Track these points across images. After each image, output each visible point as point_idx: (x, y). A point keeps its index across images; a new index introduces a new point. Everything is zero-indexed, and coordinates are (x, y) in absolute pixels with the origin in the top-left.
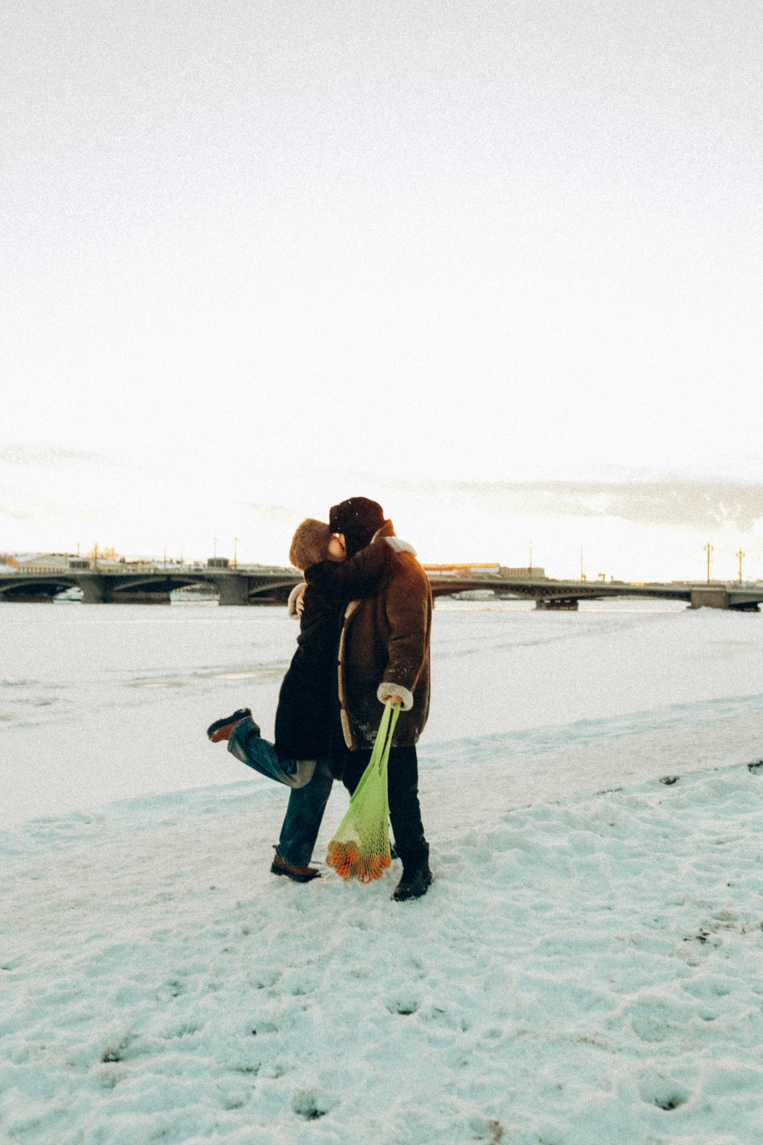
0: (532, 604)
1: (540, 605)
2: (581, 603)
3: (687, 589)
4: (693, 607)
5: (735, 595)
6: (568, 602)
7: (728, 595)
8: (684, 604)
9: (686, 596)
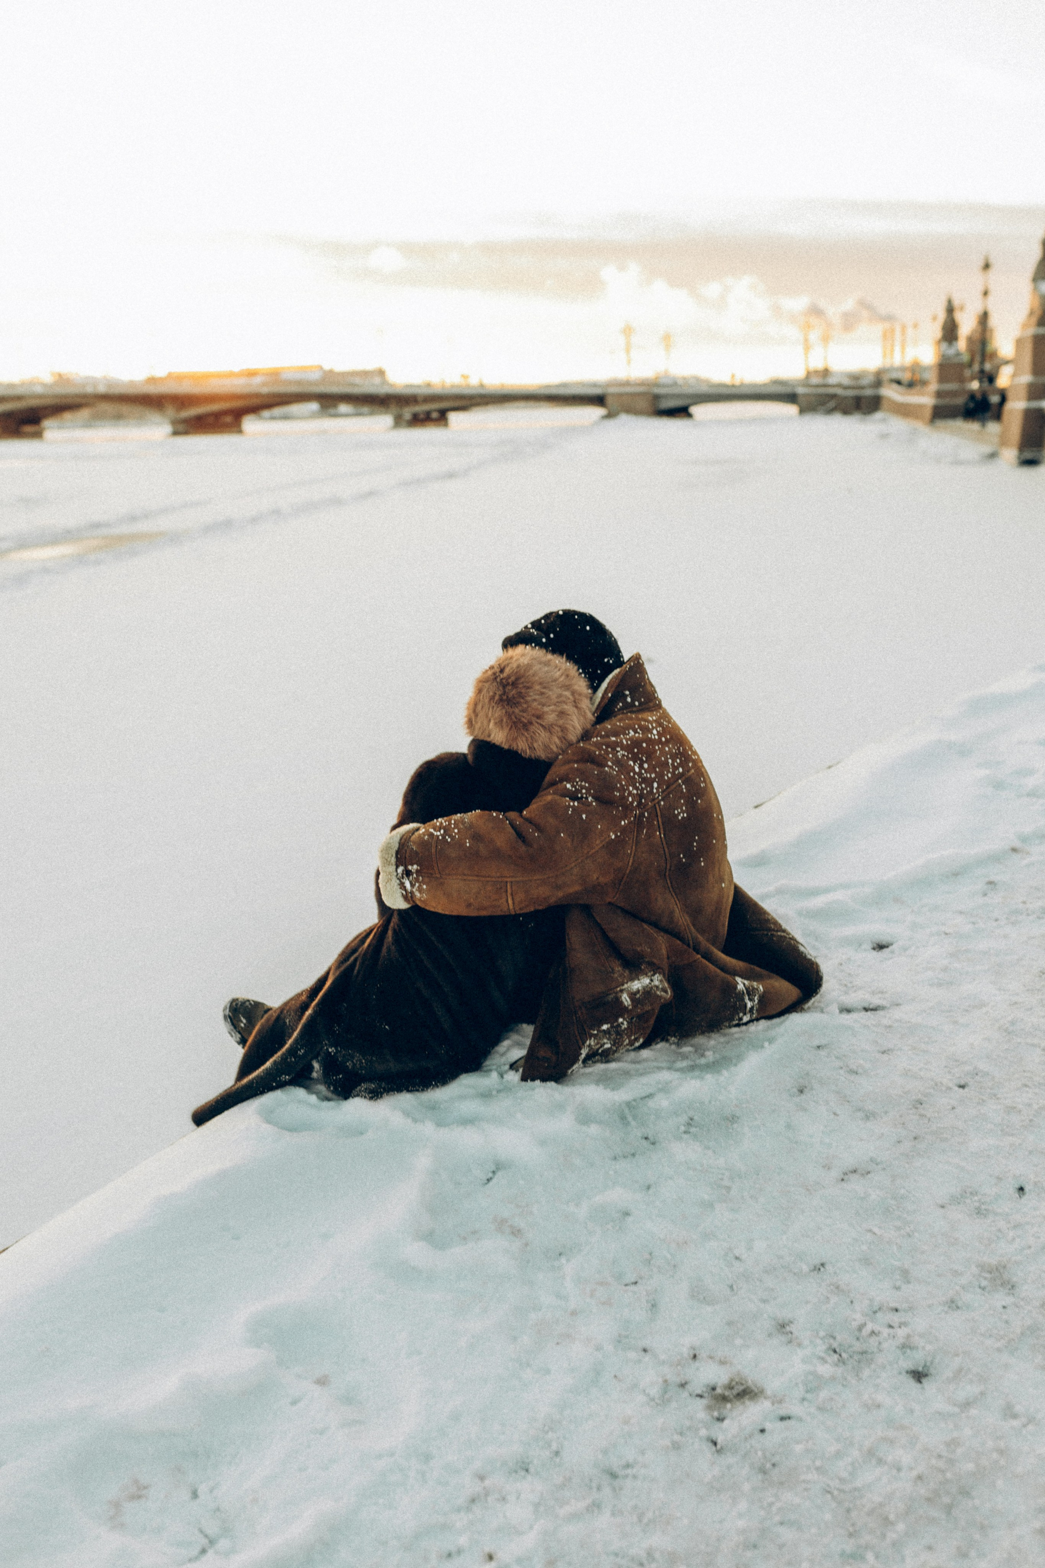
0: (385, 420)
1: (398, 422)
2: (453, 417)
3: (598, 391)
4: (610, 416)
5: (666, 396)
6: (435, 415)
7: (656, 397)
8: (597, 412)
9: (599, 400)
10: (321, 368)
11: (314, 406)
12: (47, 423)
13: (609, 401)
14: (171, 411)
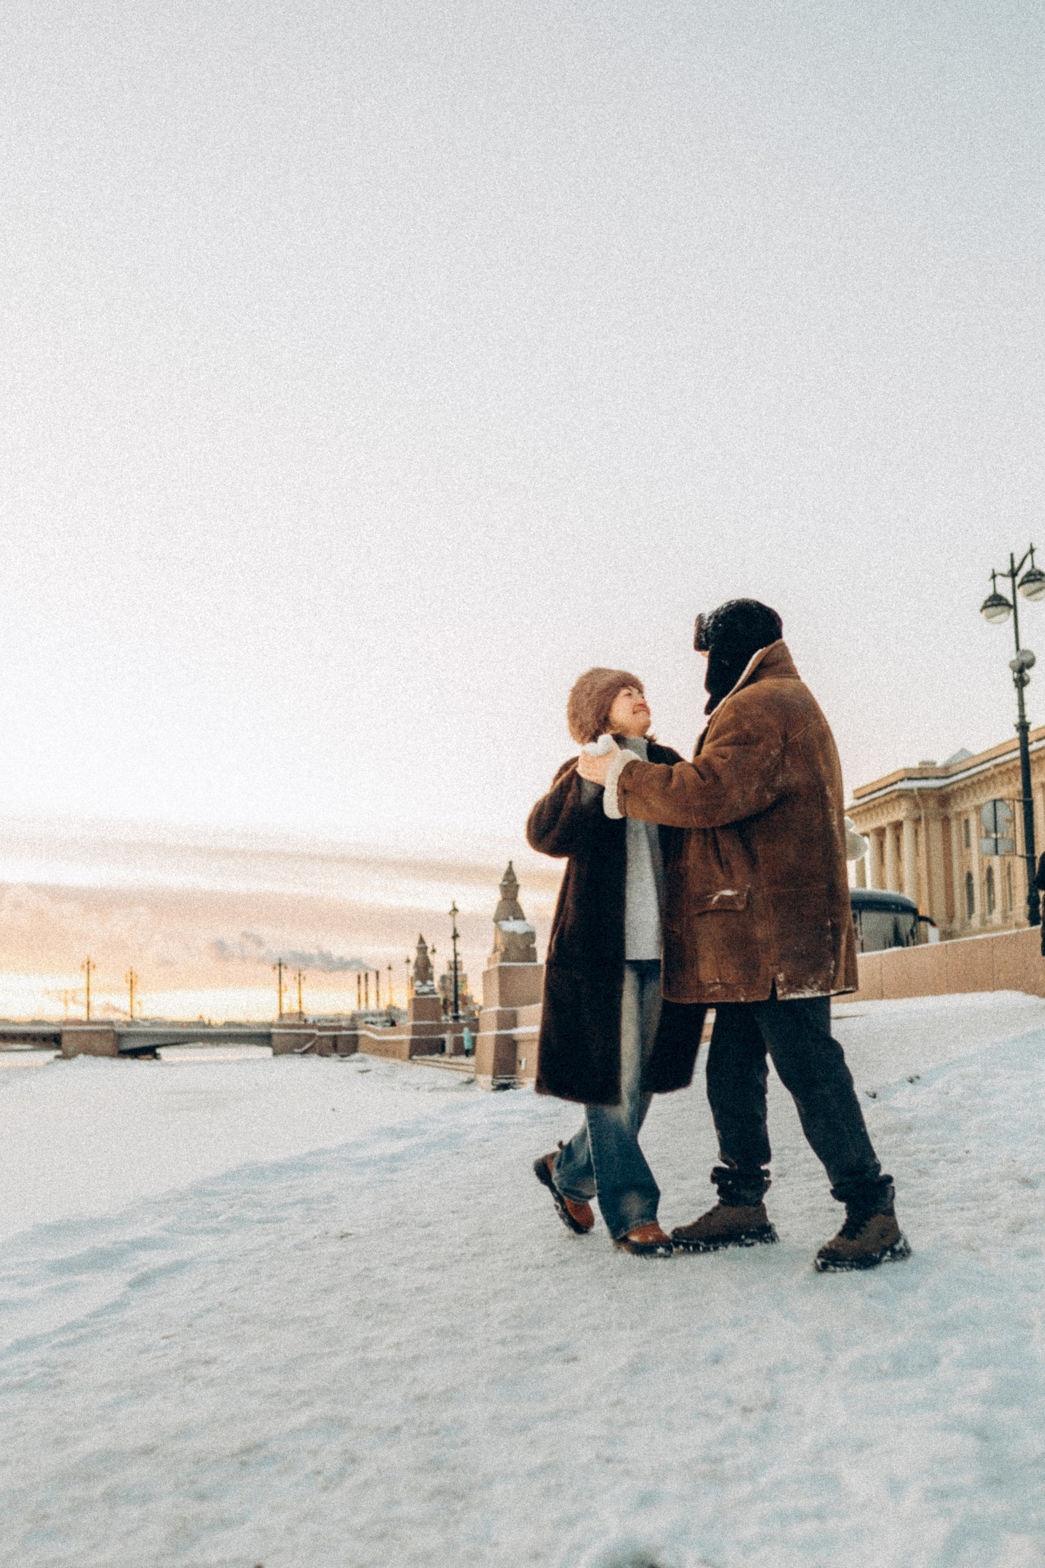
3: (54, 1029)
4: (65, 1057)
5: (129, 1035)
7: (120, 1036)
8: (50, 1054)
9: (53, 1040)
13: (64, 1041)
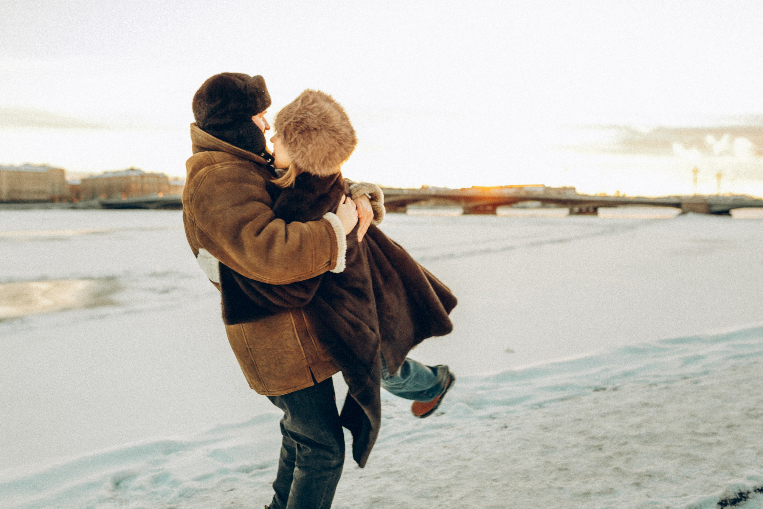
0: (565, 211)
1: (572, 213)
2: (602, 211)
3: (678, 201)
4: (684, 213)
5: (716, 205)
6: (591, 210)
7: (709, 205)
8: (676, 211)
9: (677, 205)
10: (544, 185)
11: (538, 203)
12: (409, 207)
13: (684, 206)
14: (463, 203)
